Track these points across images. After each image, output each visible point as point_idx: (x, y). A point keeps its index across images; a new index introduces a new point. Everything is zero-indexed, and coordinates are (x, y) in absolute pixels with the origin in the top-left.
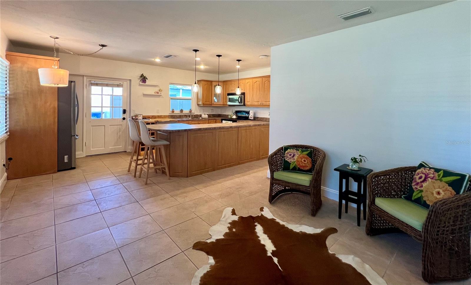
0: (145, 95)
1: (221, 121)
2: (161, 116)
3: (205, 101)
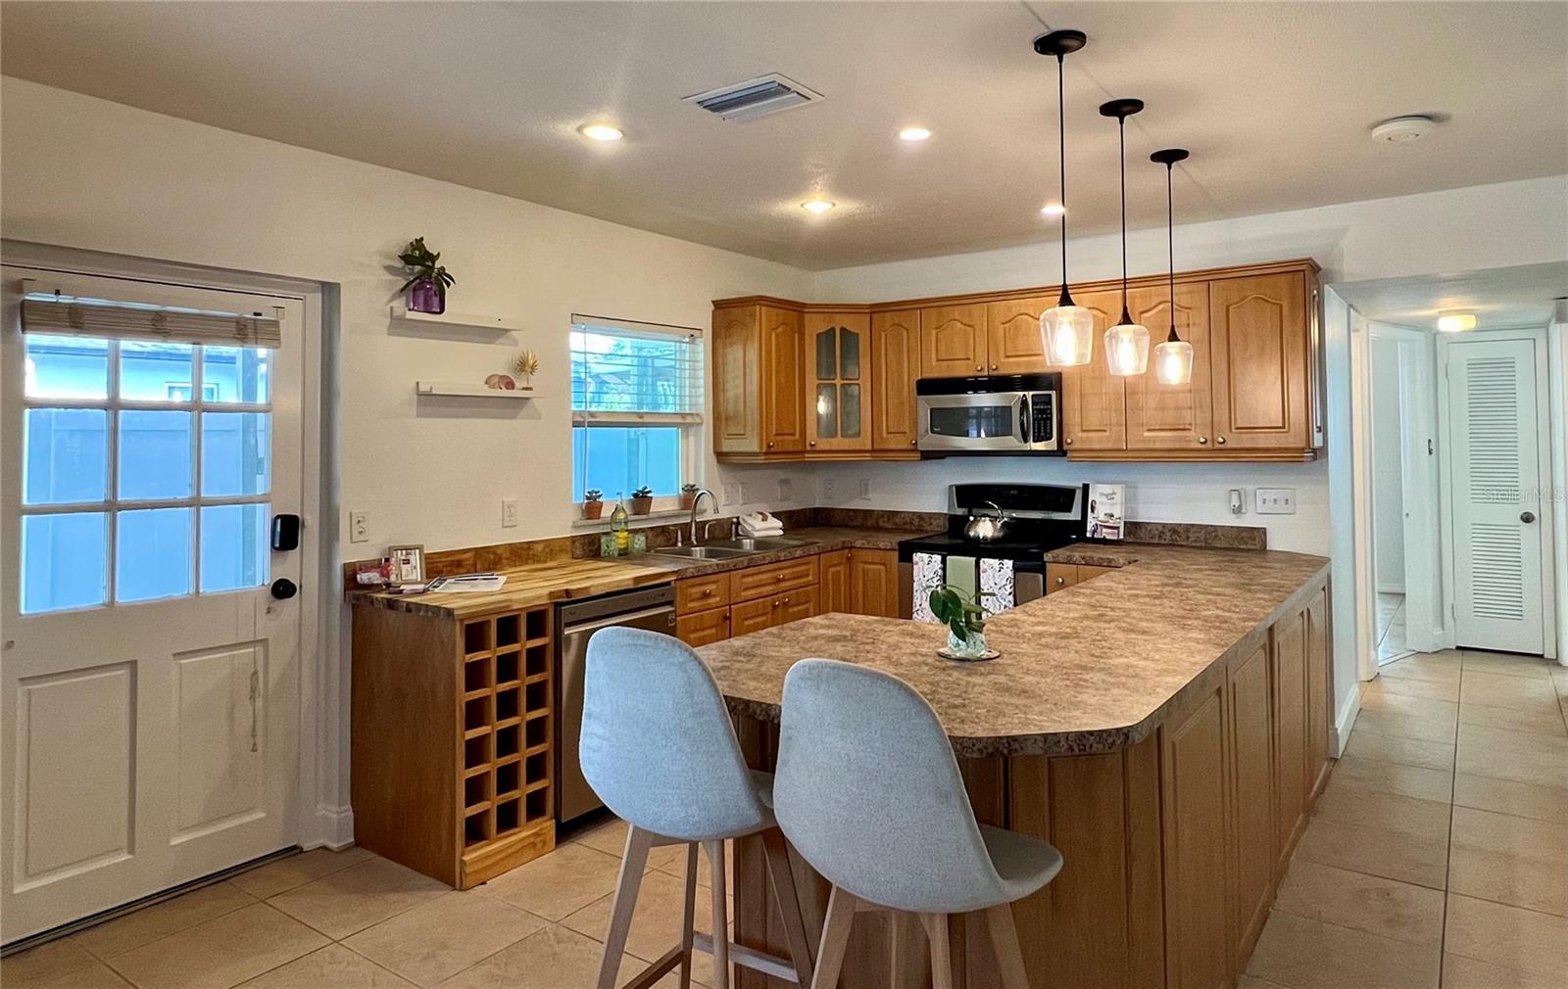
0: (430, 402)
1: (897, 553)
2: (529, 548)
3: (774, 432)
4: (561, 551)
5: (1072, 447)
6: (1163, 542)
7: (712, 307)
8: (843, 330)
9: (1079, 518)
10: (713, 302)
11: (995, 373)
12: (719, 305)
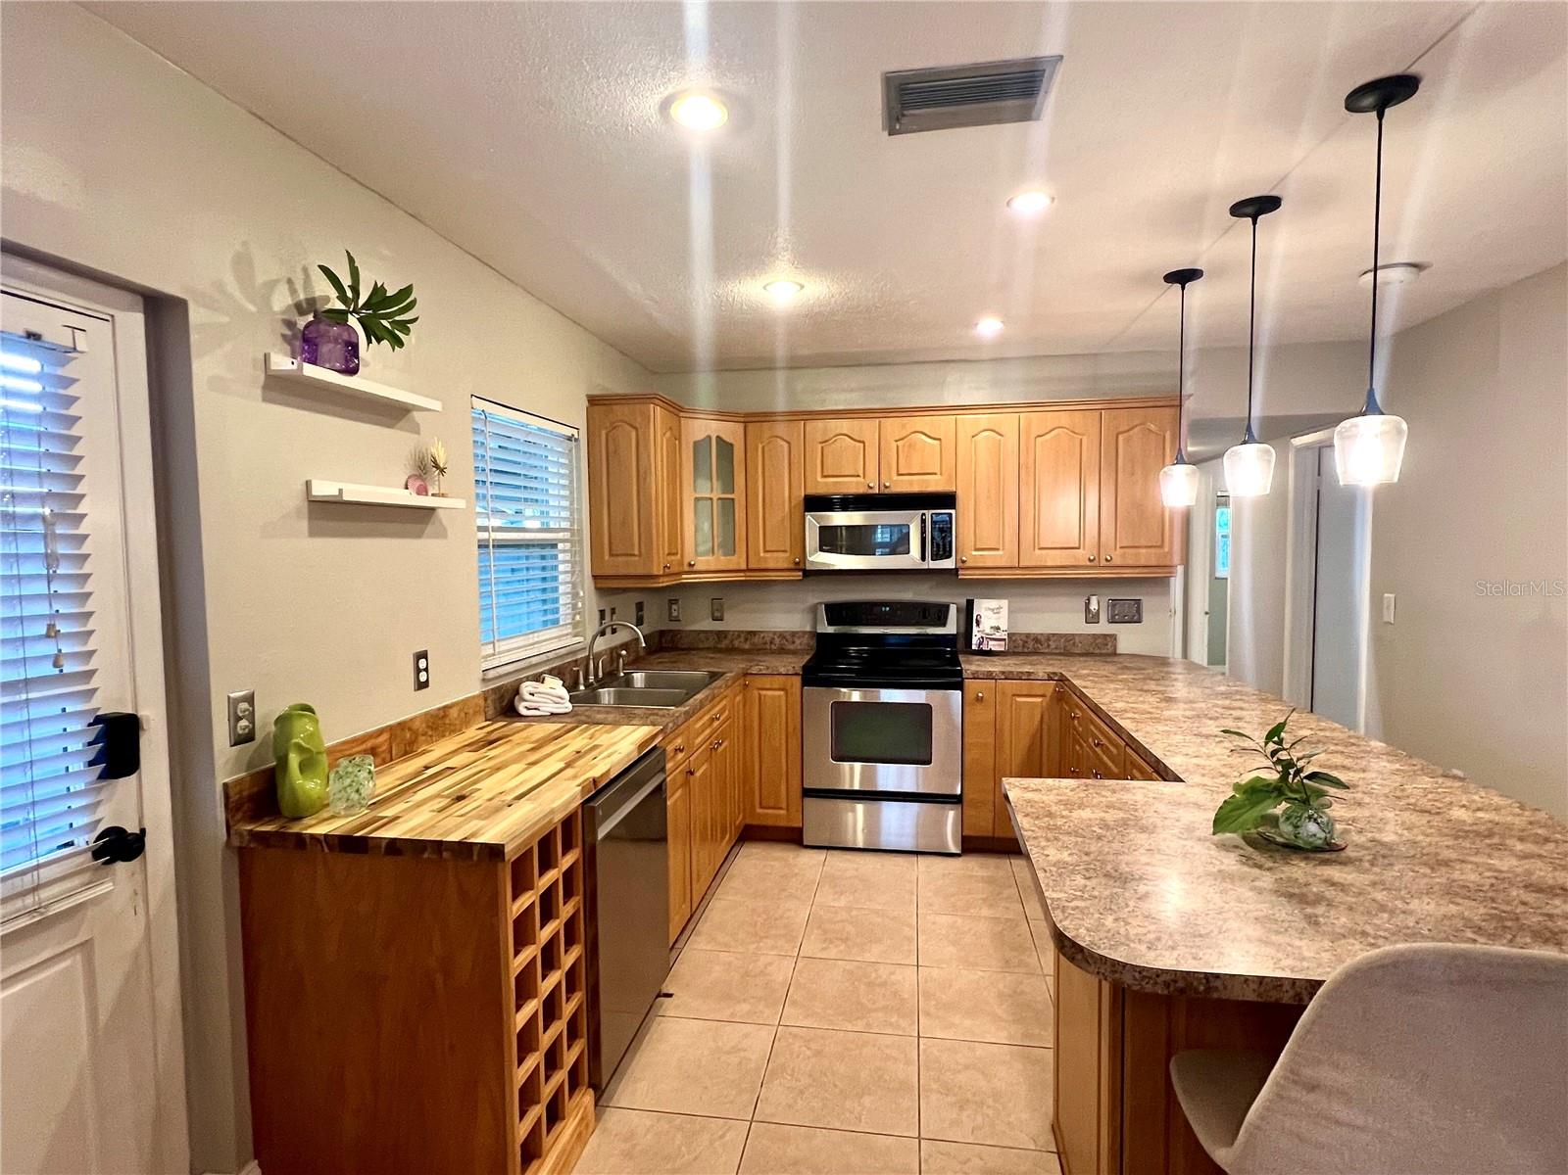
1: (798, 679)
4: (475, 713)
5: (965, 565)
7: (585, 404)
8: (719, 439)
9: (958, 632)
10: (589, 396)
11: (887, 491)
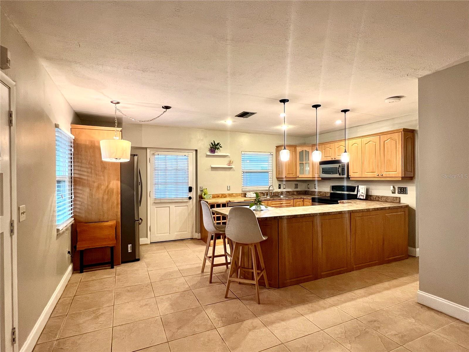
1: (311, 200)
2: (232, 194)
3: (287, 173)
4: (239, 195)
5: (351, 176)
6: (376, 200)
8: (305, 150)
9: (356, 194)
10: (276, 146)
11: (335, 159)
12: (277, 147)
